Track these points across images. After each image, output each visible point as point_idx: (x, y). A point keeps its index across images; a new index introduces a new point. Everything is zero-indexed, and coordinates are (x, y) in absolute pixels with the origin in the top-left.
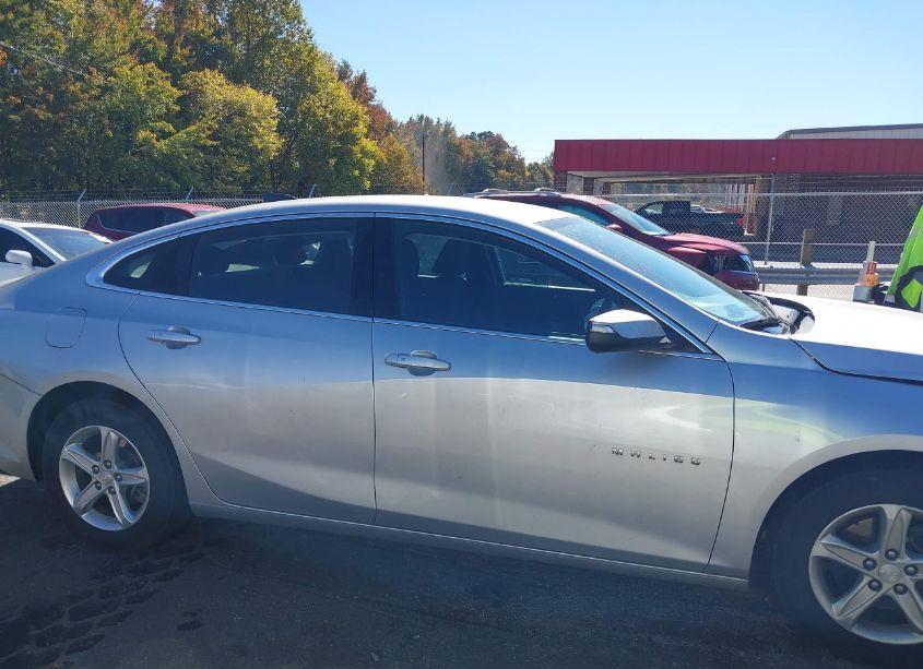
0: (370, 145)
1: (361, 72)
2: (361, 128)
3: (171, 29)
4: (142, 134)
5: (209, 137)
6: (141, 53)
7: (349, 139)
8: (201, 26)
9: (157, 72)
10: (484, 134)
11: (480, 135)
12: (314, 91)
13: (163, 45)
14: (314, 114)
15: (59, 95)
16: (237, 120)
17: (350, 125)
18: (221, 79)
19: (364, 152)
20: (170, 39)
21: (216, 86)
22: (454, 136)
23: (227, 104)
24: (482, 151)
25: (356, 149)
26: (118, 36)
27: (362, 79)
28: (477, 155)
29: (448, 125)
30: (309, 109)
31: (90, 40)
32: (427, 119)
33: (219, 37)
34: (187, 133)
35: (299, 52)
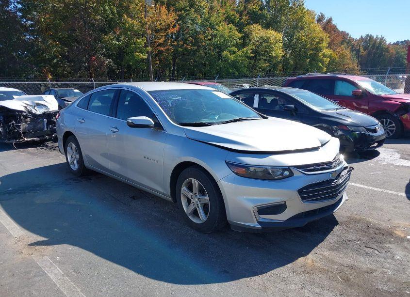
0: (328, 52)
1: (329, 17)
2: (325, 44)
3: (242, 9)
4: (225, 53)
5: (252, 53)
6: (229, 20)
7: (318, 49)
8: (255, 7)
9: (233, 27)
10: (405, 41)
11: (402, 42)
12: (302, 28)
13: (238, 16)
14: (301, 40)
15: (196, 40)
16: (264, 44)
17: (319, 43)
18: (259, 27)
19: (324, 56)
20: (241, 13)
21: (257, 31)
22: (385, 44)
23: (261, 38)
24: (401, 50)
25: (320, 54)
26: (221, 15)
27: (330, 21)
28: (398, 52)
29: (382, 38)
30: (299, 37)
31: (210, 17)
32: (371, 36)
33: (262, 11)
34: (243, 52)
35: (296, 12)
